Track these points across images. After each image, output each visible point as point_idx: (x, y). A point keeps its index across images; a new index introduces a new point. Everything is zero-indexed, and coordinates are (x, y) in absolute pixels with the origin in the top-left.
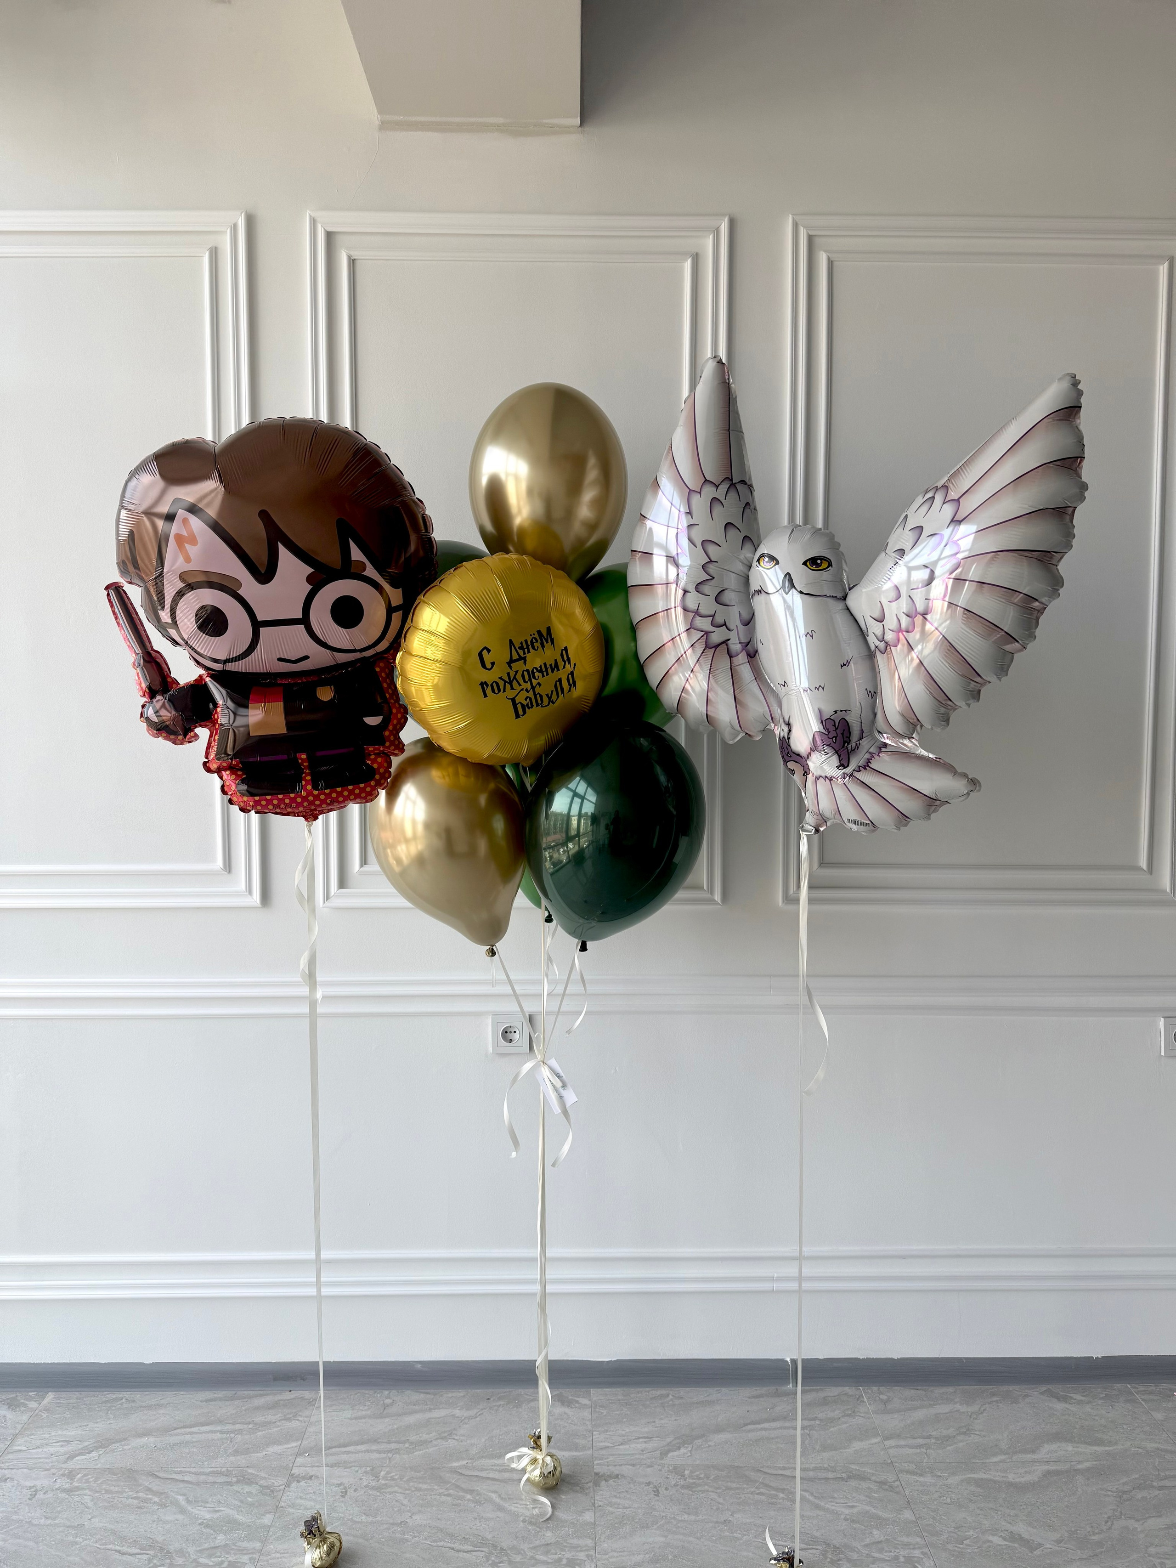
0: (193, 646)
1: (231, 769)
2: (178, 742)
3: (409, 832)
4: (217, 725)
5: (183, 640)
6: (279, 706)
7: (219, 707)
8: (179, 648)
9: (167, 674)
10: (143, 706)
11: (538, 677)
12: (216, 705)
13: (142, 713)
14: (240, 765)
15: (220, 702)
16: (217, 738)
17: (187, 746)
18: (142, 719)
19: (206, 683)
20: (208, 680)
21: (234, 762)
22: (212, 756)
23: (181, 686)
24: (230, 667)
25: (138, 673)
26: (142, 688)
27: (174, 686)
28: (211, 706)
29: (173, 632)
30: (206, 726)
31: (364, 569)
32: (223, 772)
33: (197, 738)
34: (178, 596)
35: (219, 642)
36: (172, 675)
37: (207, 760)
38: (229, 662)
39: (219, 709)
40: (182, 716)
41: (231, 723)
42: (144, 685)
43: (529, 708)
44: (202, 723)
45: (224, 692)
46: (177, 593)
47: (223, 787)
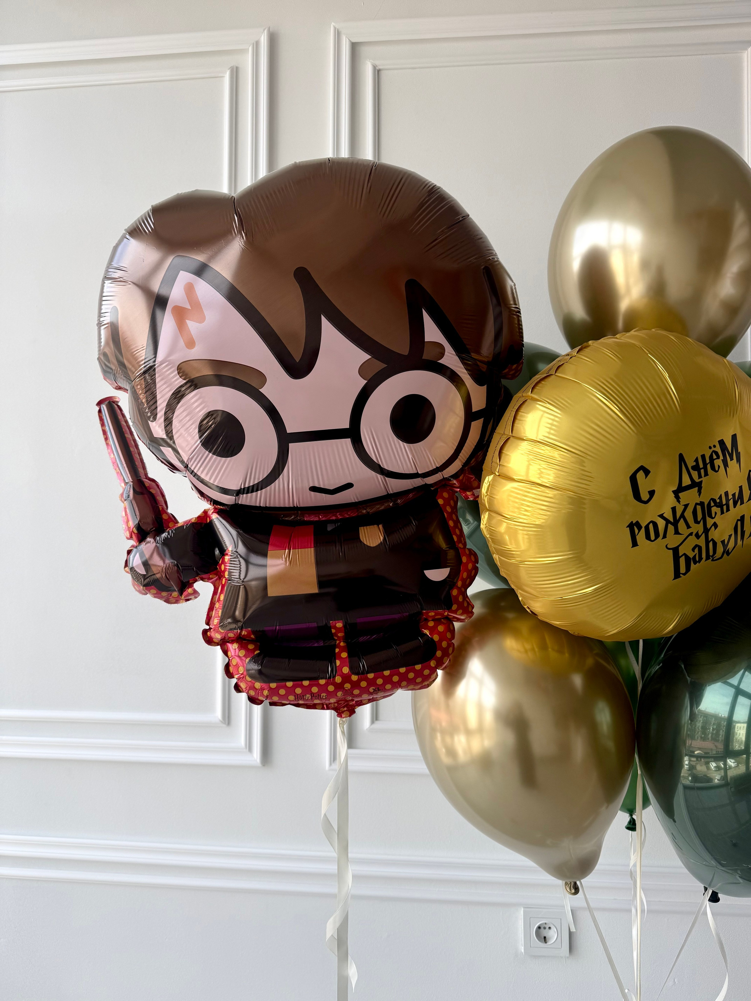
0: (195, 471)
1: (240, 640)
2: (172, 599)
3: (473, 721)
4: (224, 580)
5: (182, 462)
6: (309, 554)
7: (227, 554)
8: (178, 475)
9: (163, 508)
10: (129, 552)
11: (716, 513)
12: (223, 552)
13: (126, 561)
14: (253, 636)
15: (229, 545)
16: (222, 597)
17: (183, 606)
18: (127, 569)
19: (211, 522)
20: (215, 517)
21: (244, 633)
22: (216, 621)
23: (179, 525)
24: (246, 500)
25: (125, 508)
26: (129, 528)
27: (171, 525)
28: (217, 552)
29: (168, 452)
30: (209, 579)
31: (442, 355)
32: (229, 645)
33: (196, 596)
34: (175, 398)
35: (231, 464)
36: (170, 511)
37: (207, 627)
38: (243, 494)
39: (227, 558)
40: (178, 567)
41: (242, 577)
42: (132, 524)
43: (695, 563)
44: (204, 576)
45: (234, 532)
46: (173, 394)
47: (227, 668)
